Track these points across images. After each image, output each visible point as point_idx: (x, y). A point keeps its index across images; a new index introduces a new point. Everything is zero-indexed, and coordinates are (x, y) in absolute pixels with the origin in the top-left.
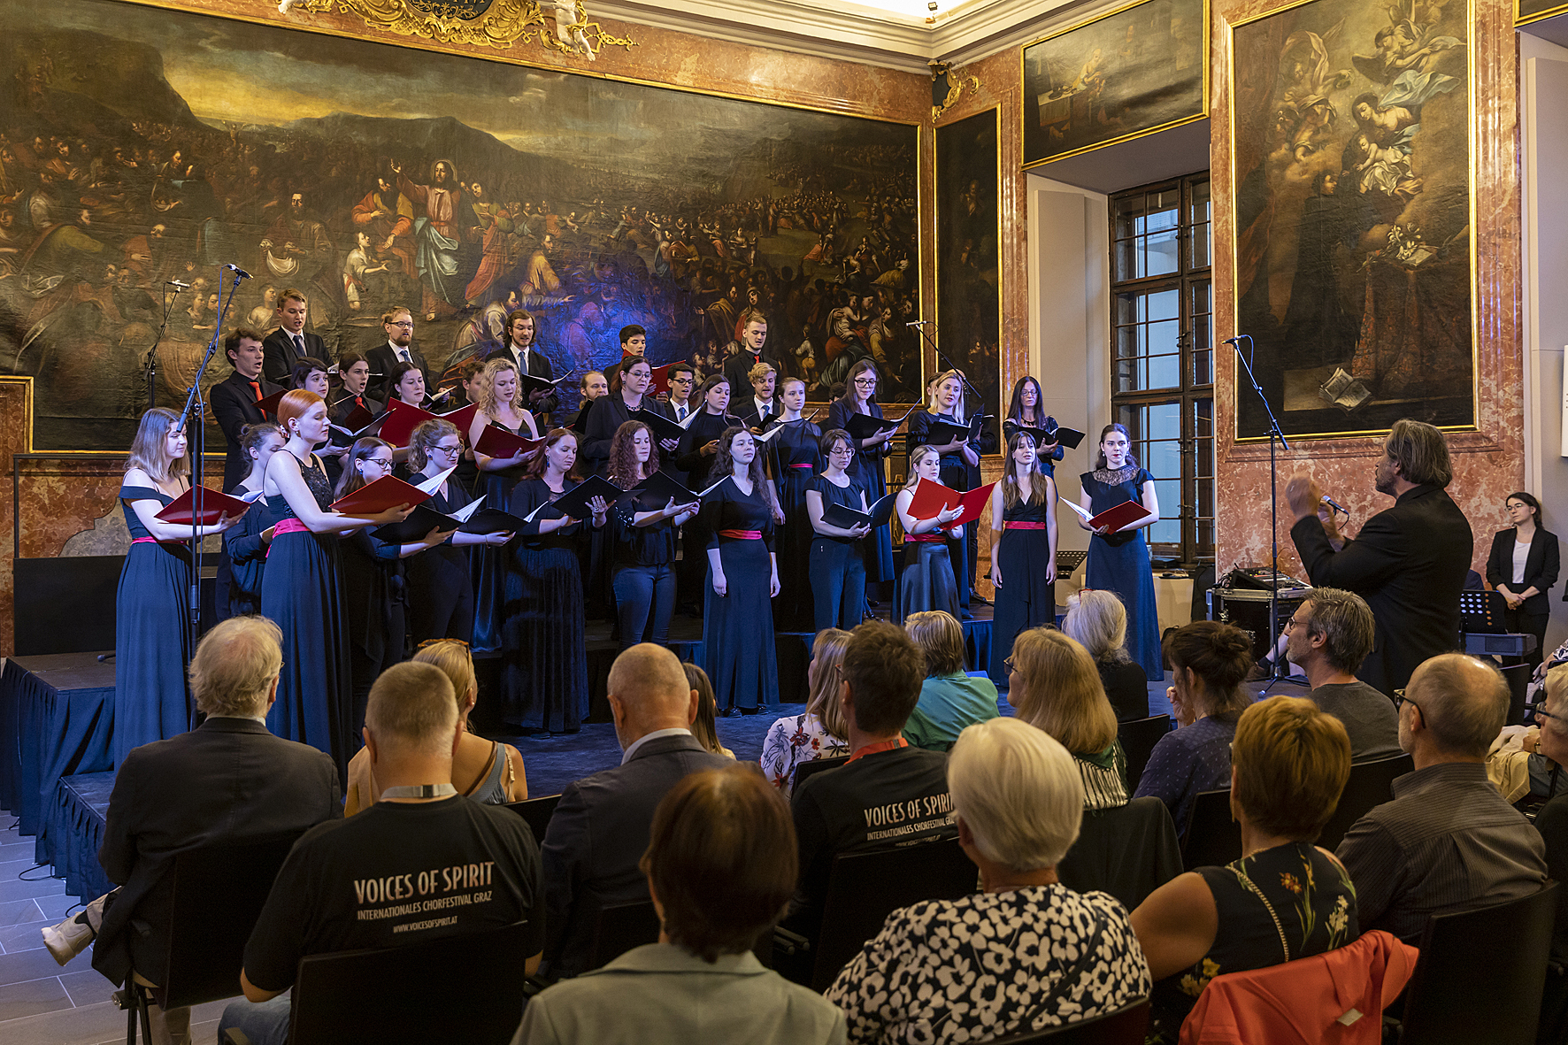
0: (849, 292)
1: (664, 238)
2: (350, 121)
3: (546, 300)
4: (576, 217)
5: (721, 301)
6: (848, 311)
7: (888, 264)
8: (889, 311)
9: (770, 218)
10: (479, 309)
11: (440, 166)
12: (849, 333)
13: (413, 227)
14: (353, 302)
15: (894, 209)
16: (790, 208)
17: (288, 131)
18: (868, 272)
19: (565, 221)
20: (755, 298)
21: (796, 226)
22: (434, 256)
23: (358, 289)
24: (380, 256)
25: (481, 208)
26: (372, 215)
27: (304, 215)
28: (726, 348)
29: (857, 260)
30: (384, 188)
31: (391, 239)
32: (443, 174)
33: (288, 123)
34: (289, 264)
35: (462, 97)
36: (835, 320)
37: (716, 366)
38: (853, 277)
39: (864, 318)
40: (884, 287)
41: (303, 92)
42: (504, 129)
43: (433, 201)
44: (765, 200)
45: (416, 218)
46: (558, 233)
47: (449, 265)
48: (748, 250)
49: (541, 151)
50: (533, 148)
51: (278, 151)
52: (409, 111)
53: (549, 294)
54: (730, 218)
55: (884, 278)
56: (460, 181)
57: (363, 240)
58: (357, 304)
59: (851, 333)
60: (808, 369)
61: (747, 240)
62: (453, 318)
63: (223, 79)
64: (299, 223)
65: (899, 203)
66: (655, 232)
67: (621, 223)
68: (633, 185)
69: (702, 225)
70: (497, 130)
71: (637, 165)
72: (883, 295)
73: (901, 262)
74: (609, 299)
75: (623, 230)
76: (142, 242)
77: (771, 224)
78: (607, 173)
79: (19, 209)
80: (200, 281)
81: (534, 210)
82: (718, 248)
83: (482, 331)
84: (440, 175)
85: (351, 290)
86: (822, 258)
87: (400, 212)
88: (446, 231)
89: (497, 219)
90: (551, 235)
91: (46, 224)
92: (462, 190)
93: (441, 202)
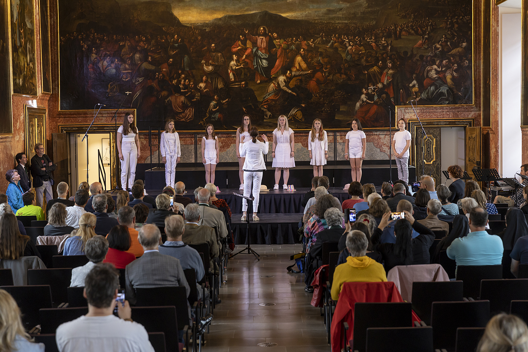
0: (436, 59)
1: (350, 45)
2: (230, 17)
3: (302, 72)
4: (313, 41)
5: (375, 68)
6: (435, 67)
7: (455, 45)
8: (456, 65)
9: (398, 32)
10: (276, 78)
11: (262, 29)
12: (435, 76)
13: (252, 51)
14: (232, 79)
15: (459, 21)
16: (407, 27)
17: (210, 23)
18: (445, 50)
19: (309, 43)
20: (390, 65)
21: (410, 34)
22: (260, 61)
23: (233, 74)
24: (241, 62)
25: (276, 42)
26: (238, 48)
27: (216, 51)
28: (377, 86)
29: (440, 45)
30: (242, 39)
31: (245, 56)
32: (263, 31)
33: (210, 21)
34: (210, 68)
35: (270, 3)
36: (429, 71)
37: (372, 93)
38: (438, 52)
39: (444, 69)
40: (453, 56)
41: (215, 10)
42: (284, 12)
43: (259, 41)
44: (395, 25)
45: (253, 48)
46: (306, 47)
47: (265, 63)
48: (388, 46)
49: (299, 18)
50: (297, 17)
51: (207, 31)
52: (251, 11)
53: (302, 70)
54: (379, 34)
55: (454, 51)
56: (269, 33)
57: (235, 57)
58: (233, 79)
59: (436, 76)
60: (415, 92)
61: (387, 42)
62: (266, 82)
63: (189, 9)
64: (214, 54)
65: (462, 18)
66: (346, 43)
67: (331, 41)
68: (337, 26)
69: (366, 38)
70: (282, 13)
71: (339, 18)
72: (453, 59)
73: (463, 44)
74: (326, 70)
75: (333, 44)
76: (165, 65)
77: (398, 34)
78: (326, 23)
79: (132, 58)
80: (183, 76)
81: (297, 40)
82: (374, 46)
83: (277, 86)
84: (262, 32)
85: (231, 74)
86: (423, 46)
87: (248, 46)
88: (264, 51)
89: (283, 45)
90: (303, 49)
91: (139, 62)
92: (270, 36)
93: (262, 41)
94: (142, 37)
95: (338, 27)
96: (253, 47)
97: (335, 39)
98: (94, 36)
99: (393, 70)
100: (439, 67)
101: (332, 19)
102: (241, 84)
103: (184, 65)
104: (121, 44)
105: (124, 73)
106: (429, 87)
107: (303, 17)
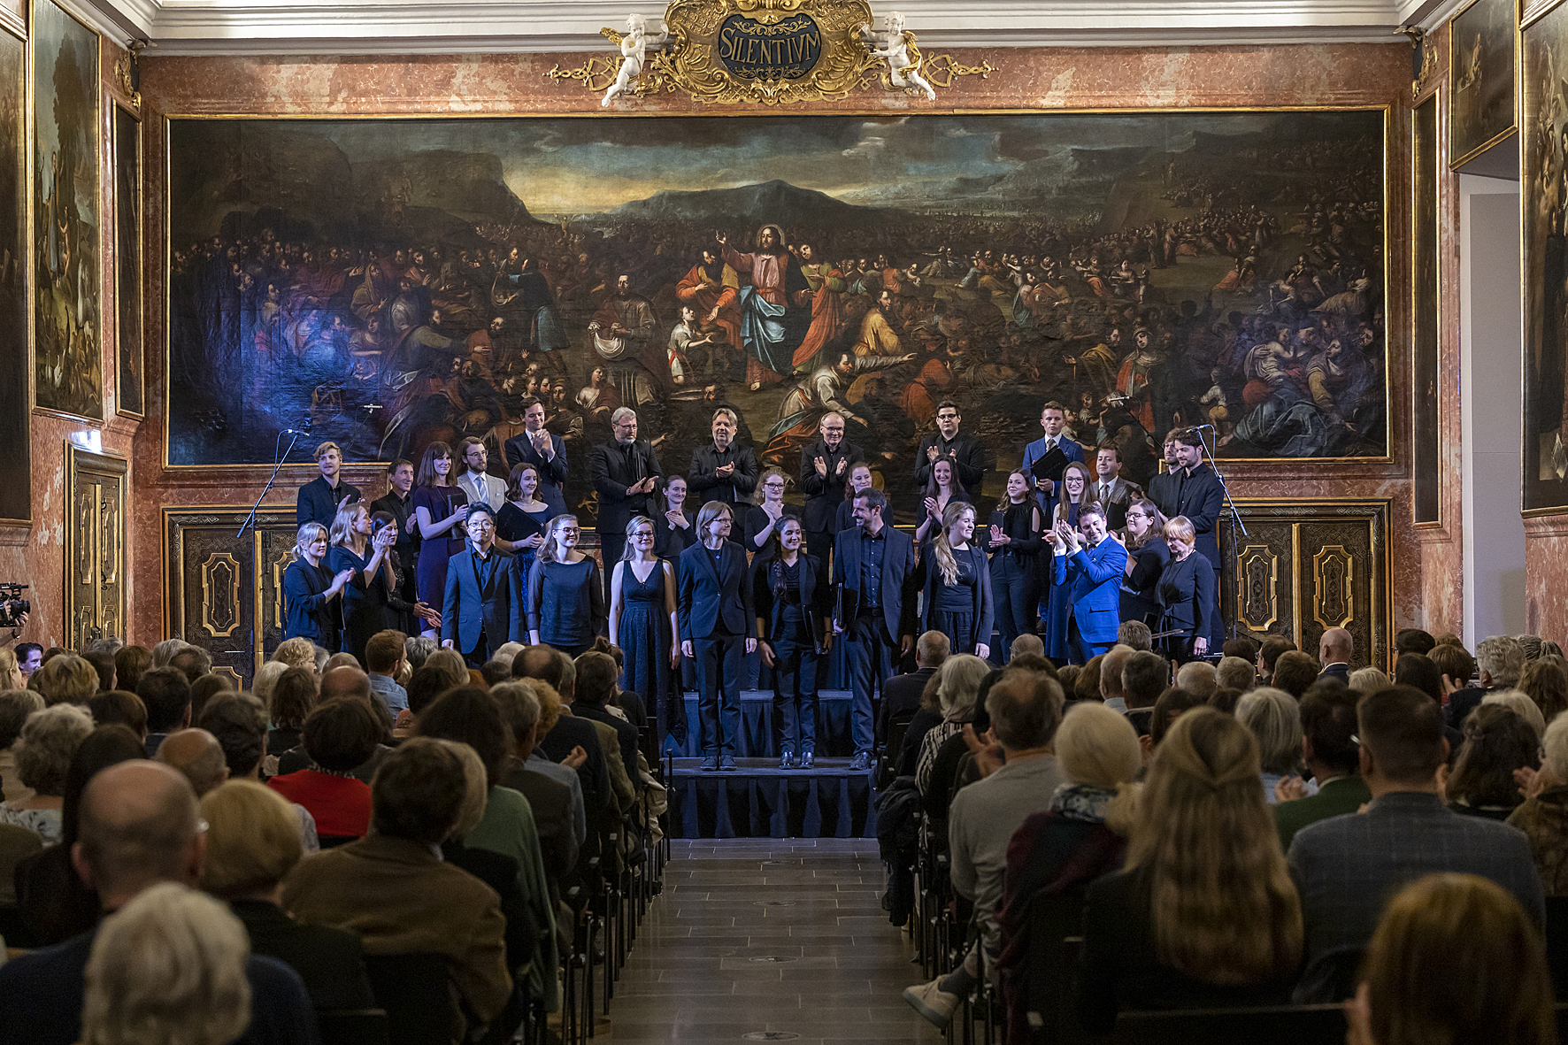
0: (1277, 325)
1: (1025, 281)
2: (675, 198)
3: (884, 360)
4: (918, 269)
5: (1100, 348)
6: (1276, 347)
7: (1332, 286)
8: (1338, 343)
9: (1166, 246)
10: (806, 375)
11: (767, 232)
12: (1276, 373)
13: (738, 297)
14: (677, 377)
15: (1346, 216)
16: (1193, 231)
17: (615, 216)
18: (1306, 298)
19: (905, 274)
20: (1145, 340)
21: (1202, 251)
22: (760, 325)
23: (683, 364)
24: (704, 329)
25: (809, 270)
26: (697, 289)
27: (631, 295)
28: (1105, 401)
29: (1290, 284)
30: (709, 261)
31: (716, 310)
32: (769, 239)
33: (614, 208)
34: (615, 344)
35: (791, 158)
36: (1255, 359)
37: (1092, 422)
38: (1284, 306)
39: (1300, 354)
40: (1330, 315)
41: (631, 177)
42: (834, 185)
43: (759, 268)
44: (1158, 225)
45: (741, 288)
46: (896, 288)
47: (775, 332)
48: (1137, 284)
49: (878, 203)
50: (869, 200)
51: (606, 236)
52: (735, 180)
53: (886, 354)
54: (1111, 251)
55: (1331, 303)
56: (787, 245)
57: (687, 314)
58: (681, 378)
59: (1280, 373)
60: (1218, 421)
61: (1134, 273)
62: (779, 385)
63: (555, 175)
64: (625, 303)
65: (1355, 208)
66: (1013, 276)
67: (972, 270)
68: (987, 227)
69: (1074, 263)
70: (827, 187)
71: (992, 204)
72: (1329, 325)
73: (1358, 282)
74: (956, 354)
75: (975, 278)
76: (483, 335)
77: (1167, 252)
78: (955, 218)
79: (384, 315)
80: (534, 367)
81: (869, 266)
82: (1096, 286)
83: (809, 398)
84: (766, 241)
85: (675, 364)
86: (1239, 285)
87: (725, 283)
88: (772, 297)
89: (828, 280)
90: (889, 291)
91: (405, 327)
92: (790, 253)
93: (767, 268)
94: (413, 253)
95: (991, 229)
96: (742, 285)
97: (982, 264)
98: (272, 250)
99: (1151, 355)
100: (1286, 349)
101: (975, 205)
102: (704, 393)
103: (537, 336)
104: (352, 274)
105: (359, 359)
106: (1259, 406)
107: (888, 199)
